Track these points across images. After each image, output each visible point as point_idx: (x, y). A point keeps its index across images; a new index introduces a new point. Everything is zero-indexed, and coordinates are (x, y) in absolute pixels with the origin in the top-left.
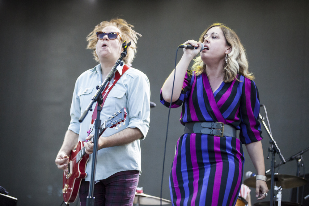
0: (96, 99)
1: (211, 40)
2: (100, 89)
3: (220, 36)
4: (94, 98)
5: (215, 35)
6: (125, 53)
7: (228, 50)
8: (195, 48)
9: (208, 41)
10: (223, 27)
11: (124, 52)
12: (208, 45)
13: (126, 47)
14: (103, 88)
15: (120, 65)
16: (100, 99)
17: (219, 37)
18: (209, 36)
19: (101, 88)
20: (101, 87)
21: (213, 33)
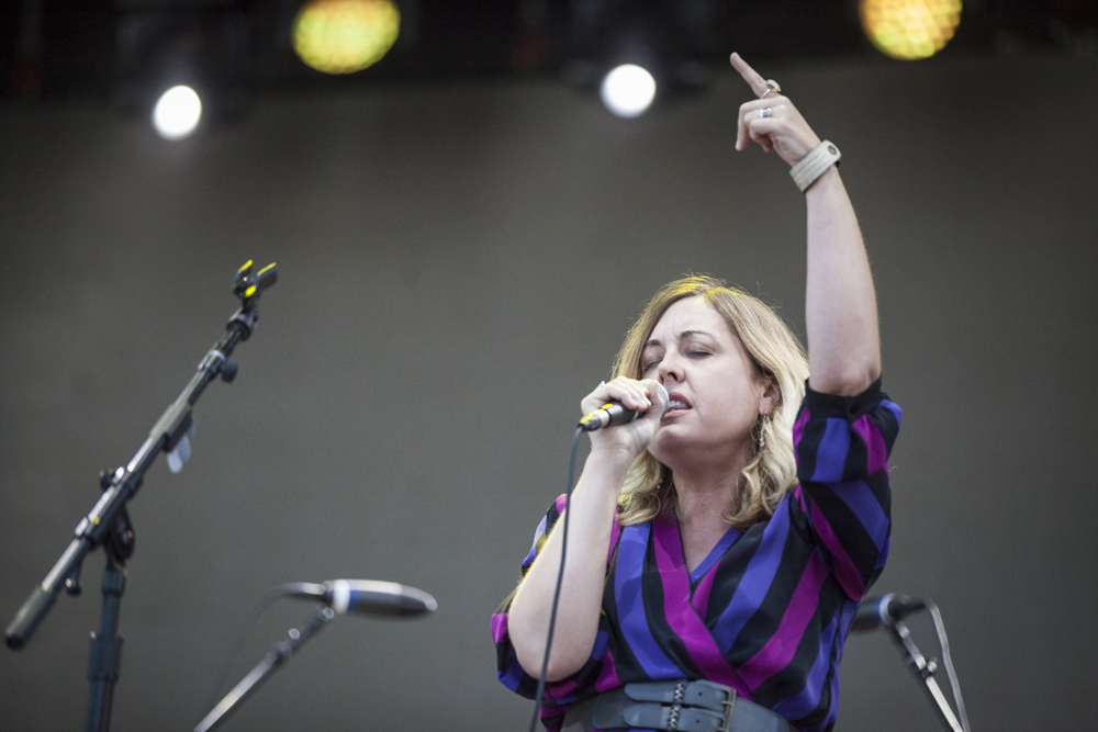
0: (96, 536)
1: (683, 365)
2: (120, 487)
3: (719, 340)
4: (88, 531)
5: (699, 341)
6: (249, 322)
7: (765, 395)
8: (637, 414)
9: (679, 372)
10: (718, 295)
11: (242, 317)
12: (682, 390)
13: (250, 291)
14: (132, 485)
15: (219, 376)
16: (120, 537)
17: (718, 345)
18: (671, 349)
19: (126, 485)
20: (125, 479)
21: (686, 335)
